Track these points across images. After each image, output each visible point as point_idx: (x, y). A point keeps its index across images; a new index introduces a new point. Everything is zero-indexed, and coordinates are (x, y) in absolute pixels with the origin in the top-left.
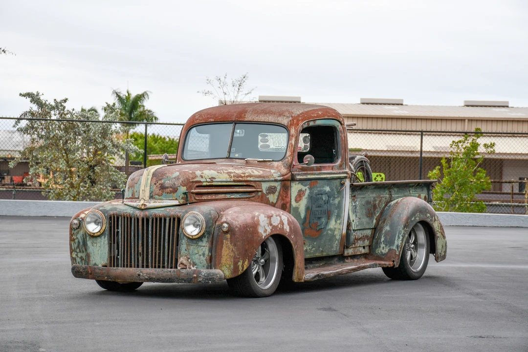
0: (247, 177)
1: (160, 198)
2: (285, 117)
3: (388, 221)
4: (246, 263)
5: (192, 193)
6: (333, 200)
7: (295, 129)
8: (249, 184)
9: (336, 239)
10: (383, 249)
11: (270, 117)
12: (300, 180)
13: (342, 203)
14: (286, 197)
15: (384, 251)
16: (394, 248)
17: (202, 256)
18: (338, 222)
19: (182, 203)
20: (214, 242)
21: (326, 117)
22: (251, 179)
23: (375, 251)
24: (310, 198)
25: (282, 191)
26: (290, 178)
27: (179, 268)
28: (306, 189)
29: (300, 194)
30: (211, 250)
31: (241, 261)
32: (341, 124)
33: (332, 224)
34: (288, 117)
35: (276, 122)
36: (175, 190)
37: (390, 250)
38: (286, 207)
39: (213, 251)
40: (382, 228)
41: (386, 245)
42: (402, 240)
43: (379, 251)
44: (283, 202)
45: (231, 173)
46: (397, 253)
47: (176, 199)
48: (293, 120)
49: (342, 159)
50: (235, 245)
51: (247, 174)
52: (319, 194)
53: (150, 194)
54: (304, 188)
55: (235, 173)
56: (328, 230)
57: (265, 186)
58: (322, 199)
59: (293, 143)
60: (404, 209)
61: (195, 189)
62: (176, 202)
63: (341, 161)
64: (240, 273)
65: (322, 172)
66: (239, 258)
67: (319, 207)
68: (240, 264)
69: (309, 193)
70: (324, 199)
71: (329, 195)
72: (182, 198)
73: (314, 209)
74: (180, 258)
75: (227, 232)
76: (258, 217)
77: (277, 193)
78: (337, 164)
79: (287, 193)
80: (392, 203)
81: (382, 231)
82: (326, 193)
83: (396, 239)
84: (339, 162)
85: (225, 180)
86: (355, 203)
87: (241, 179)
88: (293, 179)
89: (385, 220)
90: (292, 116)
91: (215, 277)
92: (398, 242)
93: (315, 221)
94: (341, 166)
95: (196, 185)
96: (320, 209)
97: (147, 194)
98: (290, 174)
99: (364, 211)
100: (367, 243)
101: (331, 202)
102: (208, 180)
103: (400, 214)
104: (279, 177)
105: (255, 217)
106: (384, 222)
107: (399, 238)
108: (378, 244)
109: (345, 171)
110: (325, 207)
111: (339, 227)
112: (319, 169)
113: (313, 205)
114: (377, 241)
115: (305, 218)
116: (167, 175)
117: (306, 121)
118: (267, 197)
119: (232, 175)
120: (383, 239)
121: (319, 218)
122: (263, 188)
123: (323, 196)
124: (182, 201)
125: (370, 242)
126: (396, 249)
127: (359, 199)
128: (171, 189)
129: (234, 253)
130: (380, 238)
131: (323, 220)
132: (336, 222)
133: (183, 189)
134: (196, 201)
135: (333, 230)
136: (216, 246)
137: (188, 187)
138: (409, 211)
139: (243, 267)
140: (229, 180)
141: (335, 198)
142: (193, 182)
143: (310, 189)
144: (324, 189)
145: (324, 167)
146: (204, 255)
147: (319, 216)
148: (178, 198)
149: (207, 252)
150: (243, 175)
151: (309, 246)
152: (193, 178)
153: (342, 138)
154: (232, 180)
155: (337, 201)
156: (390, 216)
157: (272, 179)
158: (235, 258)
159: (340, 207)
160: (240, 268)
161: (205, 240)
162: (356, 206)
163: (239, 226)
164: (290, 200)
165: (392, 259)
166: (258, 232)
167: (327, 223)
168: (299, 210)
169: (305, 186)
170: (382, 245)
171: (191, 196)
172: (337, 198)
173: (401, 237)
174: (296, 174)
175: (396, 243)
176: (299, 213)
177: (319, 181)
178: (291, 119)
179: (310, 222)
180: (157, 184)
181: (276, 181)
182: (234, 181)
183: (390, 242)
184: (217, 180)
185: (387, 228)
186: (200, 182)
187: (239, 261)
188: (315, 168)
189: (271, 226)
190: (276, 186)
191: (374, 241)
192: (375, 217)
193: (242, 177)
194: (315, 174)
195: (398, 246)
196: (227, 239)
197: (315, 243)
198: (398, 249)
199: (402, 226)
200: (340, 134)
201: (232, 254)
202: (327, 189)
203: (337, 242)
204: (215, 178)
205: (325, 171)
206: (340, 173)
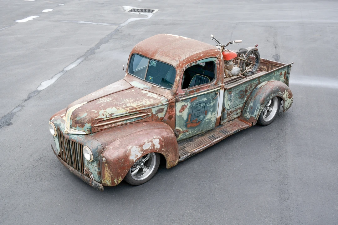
0: (140, 108)
1: (75, 129)
2: (175, 61)
3: (253, 100)
4: (120, 179)
5: (95, 127)
6: (209, 104)
7: (180, 70)
8: (141, 112)
9: (212, 122)
10: (248, 115)
11: (168, 60)
12: (183, 100)
13: (217, 104)
14: (172, 112)
15: (248, 117)
16: (254, 116)
17: (95, 171)
18: (214, 113)
19: (88, 133)
20: (101, 165)
21: (206, 57)
22: (143, 108)
23: (243, 115)
24: (191, 108)
25: (168, 109)
26: (175, 101)
27: (85, 173)
28: (188, 104)
29: (183, 108)
30: (99, 169)
31: (116, 179)
32: (218, 59)
33: (209, 116)
34: (177, 61)
35: (170, 63)
36: (83, 126)
37: (251, 117)
38: (172, 117)
39: (101, 169)
40: (249, 103)
41: (250, 114)
42: (259, 112)
43: (246, 116)
44: (169, 115)
45: (127, 107)
46: (255, 119)
47: (84, 131)
48: (180, 64)
49: (217, 80)
50: (111, 170)
51: (141, 106)
52: (198, 104)
53: (71, 125)
54: (186, 104)
55: (131, 106)
56: (206, 120)
57: (154, 111)
58: (201, 106)
59: (178, 80)
60: (263, 93)
61: (97, 124)
62: (84, 133)
63: (216, 81)
64: (116, 185)
65: (201, 91)
66: (114, 178)
67: (198, 111)
68: (115, 180)
69: (190, 105)
70: (202, 105)
71: (206, 103)
72: (88, 131)
73: (194, 112)
74: (85, 168)
75: (106, 163)
76: (130, 150)
77: (165, 112)
78: (213, 83)
79: (172, 110)
80: (259, 86)
81: (249, 105)
82: (204, 102)
83: (255, 111)
84: (215, 81)
85: (121, 113)
86: (230, 95)
87: (135, 110)
88: (177, 101)
89: (252, 98)
90: (179, 61)
91: (99, 188)
92: (257, 113)
93: (195, 119)
94: (216, 84)
95: (98, 121)
96: (199, 111)
97: (69, 126)
98: (175, 98)
99: (238, 97)
100: (239, 111)
101: (208, 105)
102: (108, 116)
103: (260, 97)
104: (165, 102)
105: (127, 150)
106: (251, 100)
107: (257, 111)
108: (246, 112)
109: (219, 85)
110: (203, 109)
111: (214, 116)
112: (198, 90)
113: (193, 111)
114: (246, 110)
115: (187, 119)
116: (79, 115)
117: (189, 64)
118: (157, 115)
119: (128, 109)
120: (248, 110)
121: (198, 116)
122: (153, 111)
123: (201, 104)
124: (88, 132)
125: (242, 110)
126: (255, 117)
127: (234, 92)
128: (81, 125)
129: (111, 175)
130: (247, 109)
131: (202, 117)
132: (212, 114)
133: (88, 125)
134: (98, 131)
135: (209, 119)
136: (102, 167)
137: (92, 123)
138: (266, 95)
139: (118, 182)
140: (125, 113)
141: (211, 103)
142: (96, 120)
143: (191, 103)
144: (202, 100)
145: (202, 88)
146: (96, 171)
147: (198, 115)
148: (85, 131)
149: (97, 170)
150: (137, 107)
151: (191, 131)
152: (96, 117)
153: (218, 67)
154: (127, 112)
155: (212, 104)
156: (255, 97)
157: (160, 105)
158: (112, 177)
159: (214, 106)
160: (116, 182)
161: (95, 163)
162: (231, 97)
163: (112, 161)
164: (175, 112)
165: (252, 122)
166: (129, 160)
167: (204, 117)
168: (182, 116)
169: (187, 102)
170: (248, 113)
171: (94, 128)
172: (212, 102)
173: (258, 111)
174: (179, 98)
175: (255, 113)
176: (183, 118)
177: (198, 97)
178: (178, 63)
179: (191, 120)
180: (74, 120)
181: (164, 105)
182: (129, 113)
183: (252, 113)
184: (114, 115)
185: (251, 104)
186: (101, 119)
187: (114, 179)
188: (195, 90)
189: (142, 151)
190: (164, 108)
191: (244, 109)
192: (246, 97)
193: (135, 108)
194: (195, 94)
195: (256, 115)
196: (106, 166)
197: (196, 129)
198: (256, 116)
199: (260, 104)
200: (217, 65)
201: (110, 175)
202: (205, 99)
203: (213, 123)
204: (114, 114)
205: (203, 90)
206: (215, 88)
